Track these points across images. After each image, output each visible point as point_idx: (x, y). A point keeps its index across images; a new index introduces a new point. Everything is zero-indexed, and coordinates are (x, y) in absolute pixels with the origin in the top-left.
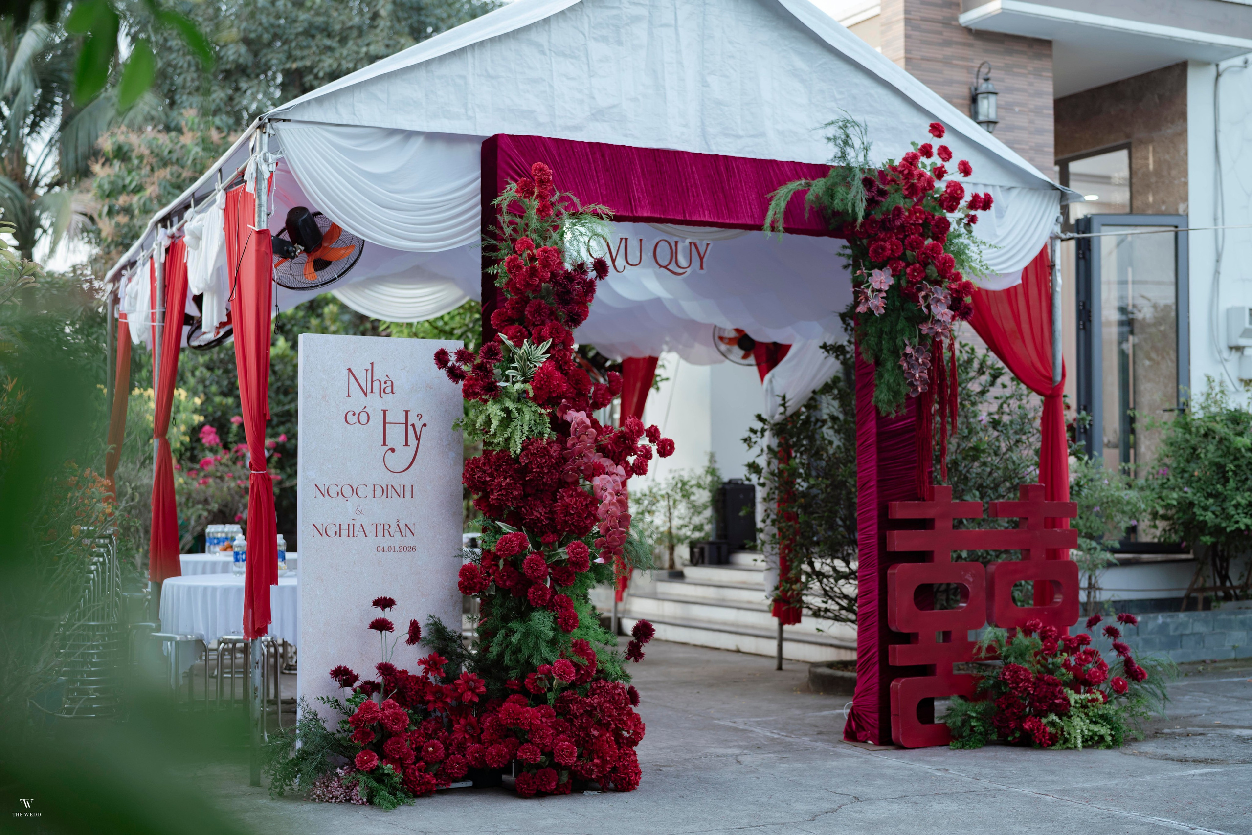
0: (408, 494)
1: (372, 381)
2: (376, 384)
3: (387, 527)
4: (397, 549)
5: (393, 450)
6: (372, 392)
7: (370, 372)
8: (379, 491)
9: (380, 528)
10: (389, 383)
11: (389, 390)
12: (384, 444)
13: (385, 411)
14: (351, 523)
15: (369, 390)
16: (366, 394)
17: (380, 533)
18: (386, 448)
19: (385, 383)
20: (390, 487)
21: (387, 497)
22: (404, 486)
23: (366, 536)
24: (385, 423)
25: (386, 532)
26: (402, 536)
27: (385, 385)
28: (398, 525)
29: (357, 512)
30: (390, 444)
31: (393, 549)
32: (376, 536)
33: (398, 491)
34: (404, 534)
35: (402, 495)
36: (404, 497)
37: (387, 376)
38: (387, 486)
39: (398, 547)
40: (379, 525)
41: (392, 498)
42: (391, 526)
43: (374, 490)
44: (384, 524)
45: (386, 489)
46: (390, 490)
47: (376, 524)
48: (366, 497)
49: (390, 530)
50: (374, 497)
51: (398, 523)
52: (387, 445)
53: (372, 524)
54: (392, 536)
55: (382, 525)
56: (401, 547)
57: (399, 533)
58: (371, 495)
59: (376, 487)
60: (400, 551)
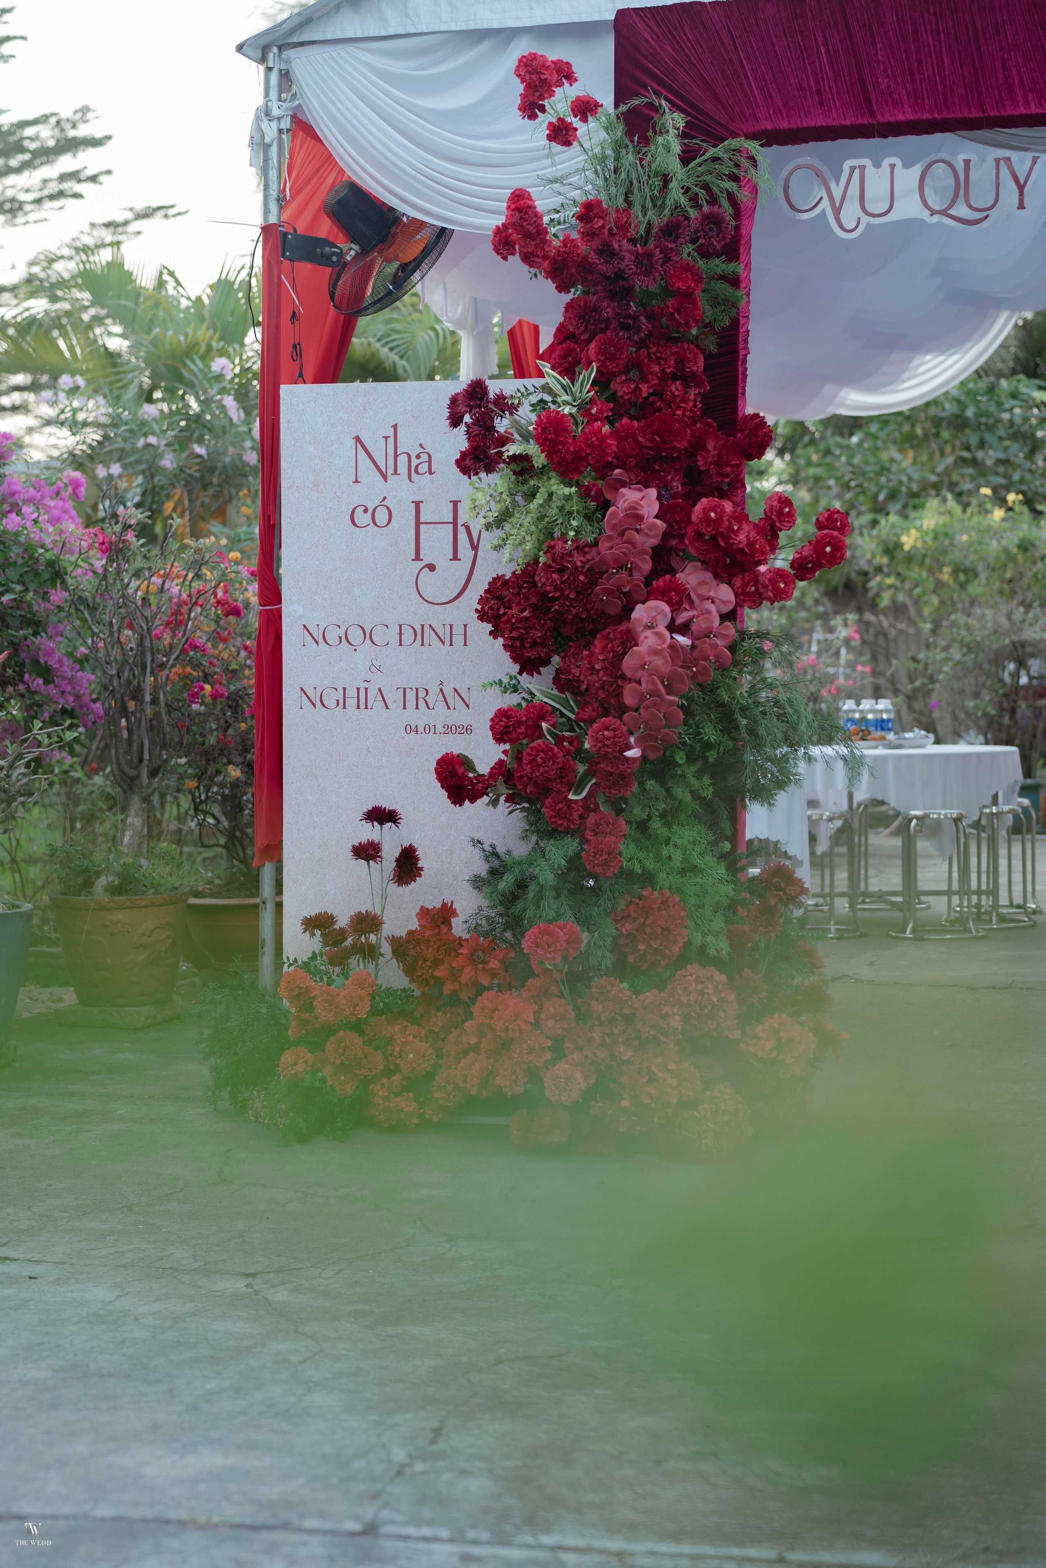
0: (458, 640)
1: (396, 456)
2: (402, 460)
3: (422, 693)
4: (440, 729)
5: (432, 567)
6: (396, 473)
7: (391, 441)
8: (408, 635)
9: (410, 695)
10: (424, 457)
11: (423, 468)
12: (417, 558)
13: (417, 504)
14: (363, 686)
15: (391, 470)
16: (385, 477)
17: (411, 704)
18: (419, 564)
19: (418, 457)
20: (427, 628)
21: (423, 644)
22: (451, 626)
23: (387, 708)
24: (418, 523)
25: (421, 702)
26: (449, 708)
27: (418, 461)
28: (441, 690)
29: (373, 668)
30: (427, 558)
31: (432, 729)
32: (405, 708)
33: (441, 635)
34: (451, 706)
35: (447, 642)
36: (451, 644)
37: (421, 445)
38: (423, 626)
39: (442, 727)
40: (408, 691)
41: (430, 645)
42: (430, 692)
43: (400, 634)
44: (417, 689)
45: (420, 631)
46: (428, 634)
47: (405, 689)
48: (387, 644)
49: (427, 698)
50: (400, 645)
51: (441, 686)
52: (422, 560)
53: (397, 689)
54: (431, 708)
55: (414, 690)
56: (446, 727)
57: (444, 703)
58: (395, 641)
59: (403, 628)
60: (444, 733)
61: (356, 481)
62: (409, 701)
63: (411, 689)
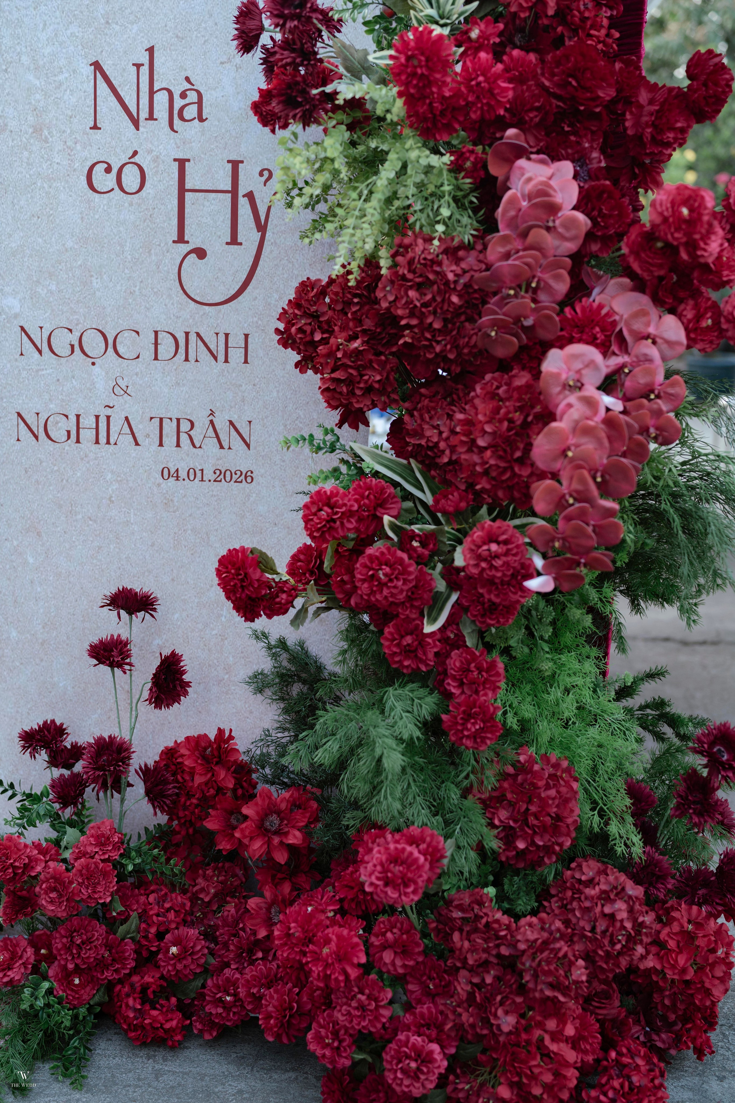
0: (236, 355)
1: (152, 93)
2: (161, 99)
3: (185, 426)
4: (209, 474)
5: (201, 253)
6: (151, 117)
7: (145, 70)
8: (166, 346)
9: (170, 428)
10: (192, 96)
11: (191, 112)
12: (181, 239)
13: (182, 163)
14: (104, 413)
15: (144, 114)
16: (136, 123)
17: (170, 440)
18: (184, 248)
19: (183, 95)
20: (193, 337)
21: (187, 359)
22: (227, 335)
23: (137, 444)
24: (182, 190)
25: (184, 438)
26: (222, 447)
27: (183, 102)
28: (212, 422)
29: (117, 390)
30: (195, 240)
31: (199, 474)
32: (161, 445)
33: (212, 347)
34: (225, 445)
35: (221, 357)
36: (227, 362)
37: (187, 79)
38: (187, 334)
39: (212, 472)
40: (166, 422)
41: (197, 361)
42: (196, 424)
43: (156, 344)
44: (178, 420)
45: (184, 340)
46: (194, 345)
47: (161, 420)
48: (138, 357)
49: (192, 433)
50: (156, 358)
51: (211, 417)
52: (188, 242)
53: (151, 418)
54: (198, 445)
55: (175, 422)
56: (218, 472)
57: (215, 440)
58: (148, 354)
59: (160, 336)
60: (215, 481)
61: (95, 127)
62: (167, 436)
63: (171, 419)
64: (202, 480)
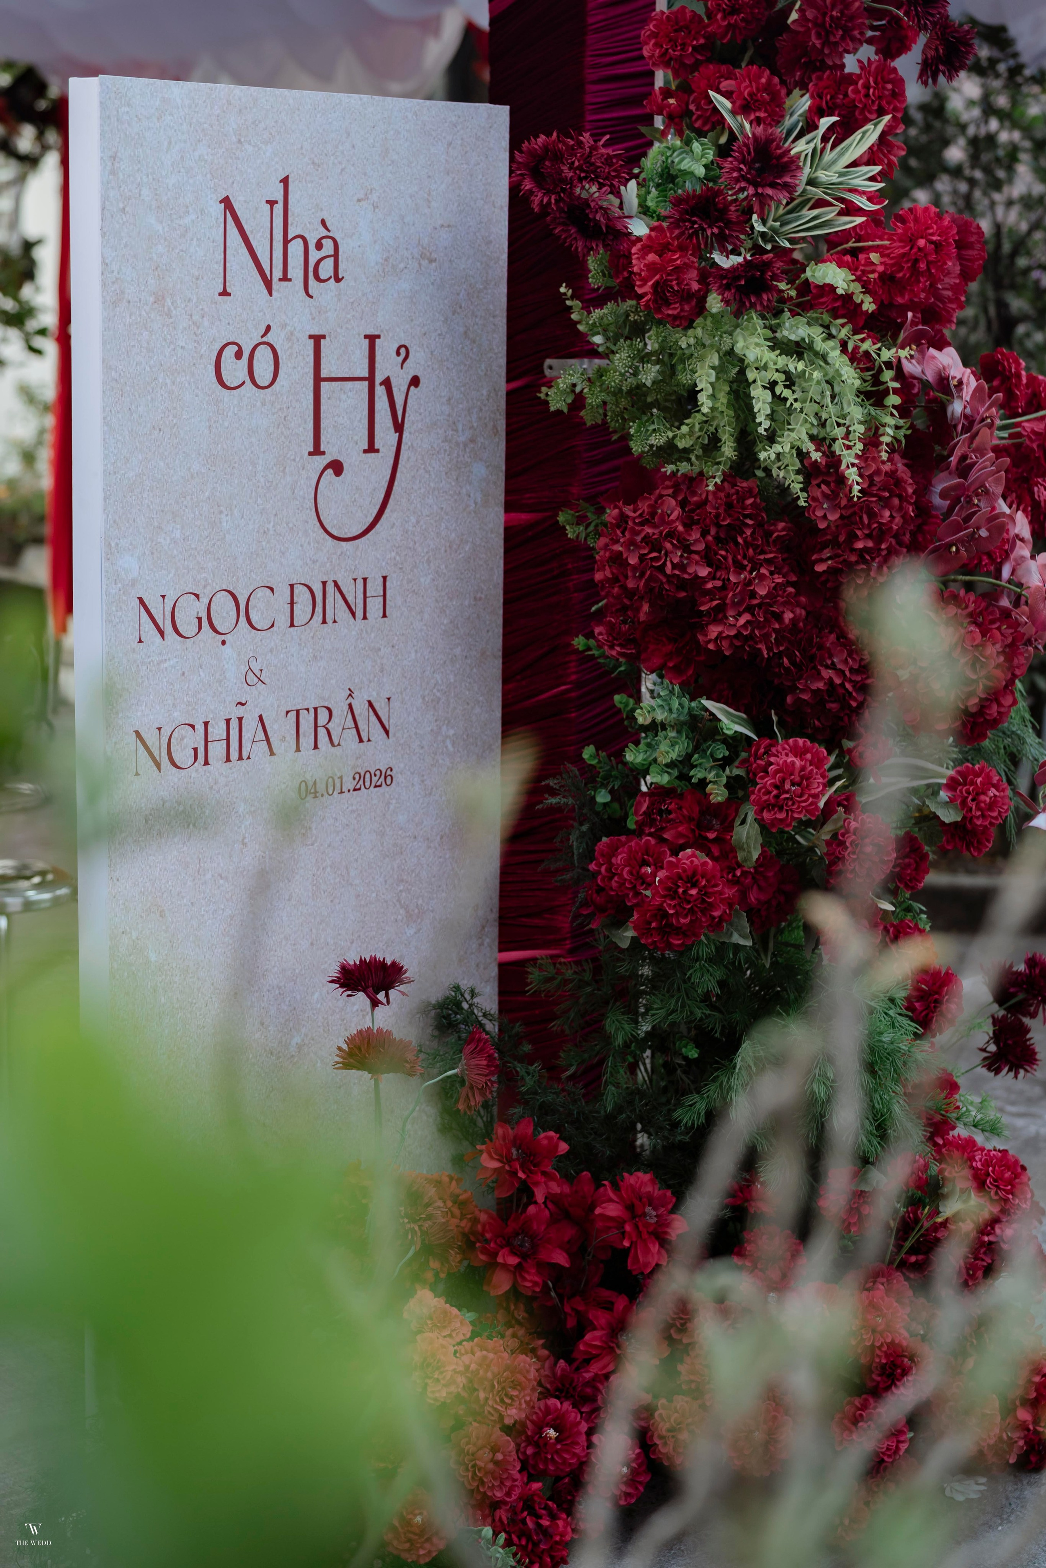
0: (375, 607)
1: (286, 242)
2: (296, 251)
3: (323, 717)
4: (348, 782)
5: (337, 468)
6: (285, 277)
7: (279, 211)
8: (303, 604)
9: (307, 723)
10: (328, 248)
11: (327, 268)
12: (317, 451)
13: (317, 341)
14: (235, 714)
15: (278, 272)
16: (269, 286)
17: (306, 738)
18: (320, 462)
19: (319, 245)
20: (330, 589)
21: (324, 622)
22: (365, 580)
23: (271, 752)
25: (322, 735)
26: (361, 741)
27: (319, 255)
28: (350, 706)
29: (250, 677)
30: (332, 449)
31: (338, 784)
32: (298, 749)
33: (350, 599)
34: (365, 739)
35: (359, 613)
36: (365, 618)
37: (323, 223)
38: (324, 584)
39: (351, 778)
40: (303, 713)
41: (335, 622)
42: (334, 713)
43: (292, 603)
44: (316, 709)
45: (321, 594)
46: (332, 599)
47: (298, 712)
48: (273, 626)
49: (330, 726)
50: (292, 625)
51: (350, 700)
52: (323, 453)
53: (288, 712)
54: (336, 743)
55: (312, 711)
56: (357, 777)
57: (354, 731)
58: (283, 620)
59: (296, 591)
60: (355, 790)
61: (225, 292)
62: (304, 736)
63: (308, 710)
64: (342, 792)
